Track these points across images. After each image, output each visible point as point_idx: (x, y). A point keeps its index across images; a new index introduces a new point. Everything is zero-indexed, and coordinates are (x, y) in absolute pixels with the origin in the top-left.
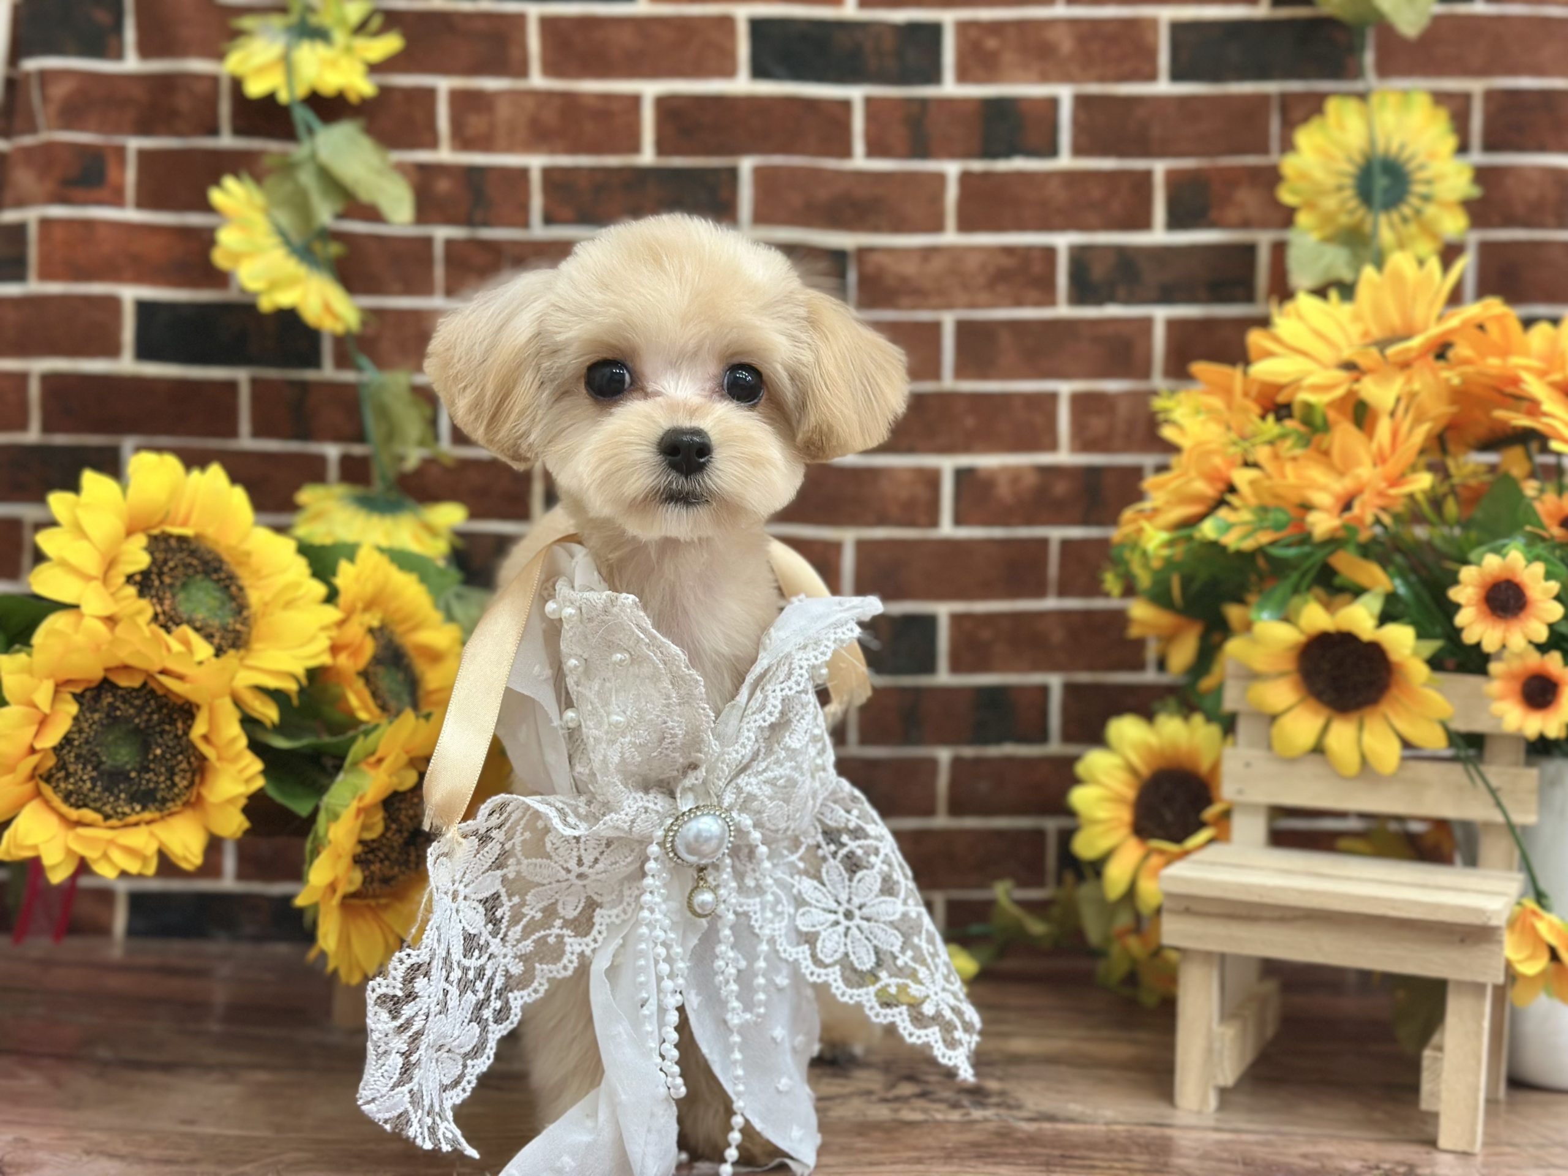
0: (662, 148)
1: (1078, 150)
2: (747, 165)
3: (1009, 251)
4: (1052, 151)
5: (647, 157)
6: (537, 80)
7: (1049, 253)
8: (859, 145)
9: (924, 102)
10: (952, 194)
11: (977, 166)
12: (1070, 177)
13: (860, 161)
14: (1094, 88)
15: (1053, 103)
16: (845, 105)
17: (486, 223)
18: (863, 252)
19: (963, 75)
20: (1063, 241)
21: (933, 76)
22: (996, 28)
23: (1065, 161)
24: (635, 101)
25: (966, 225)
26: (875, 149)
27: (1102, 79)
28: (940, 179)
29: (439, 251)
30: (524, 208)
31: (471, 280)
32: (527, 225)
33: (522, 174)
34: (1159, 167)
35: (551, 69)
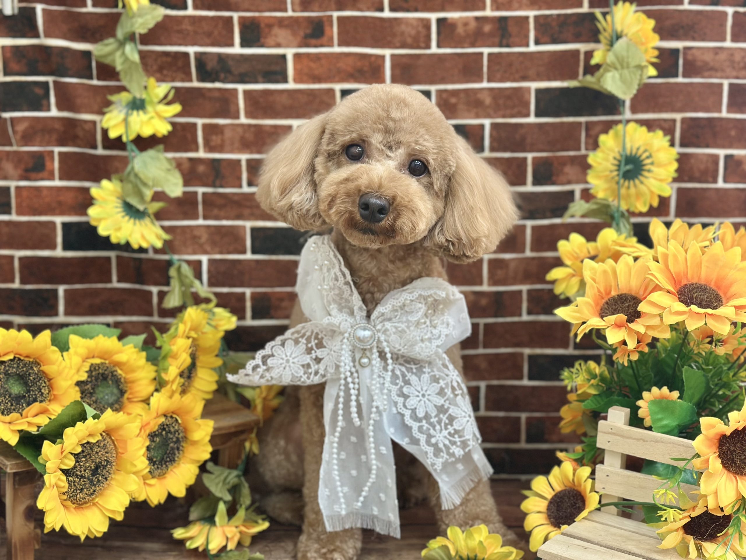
1: (493, 149)
4: (481, 149)
6: (243, 120)
14: (500, 120)
15: (482, 127)
17: (222, 186)
22: (455, 93)
23: (488, 154)
24: (288, 128)
27: (504, 116)
29: (200, 198)
30: (239, 178)
31: (216, 211)
32: (240, 186)
33: (239, 161)
34: (530, 156)
35: (249, 114)
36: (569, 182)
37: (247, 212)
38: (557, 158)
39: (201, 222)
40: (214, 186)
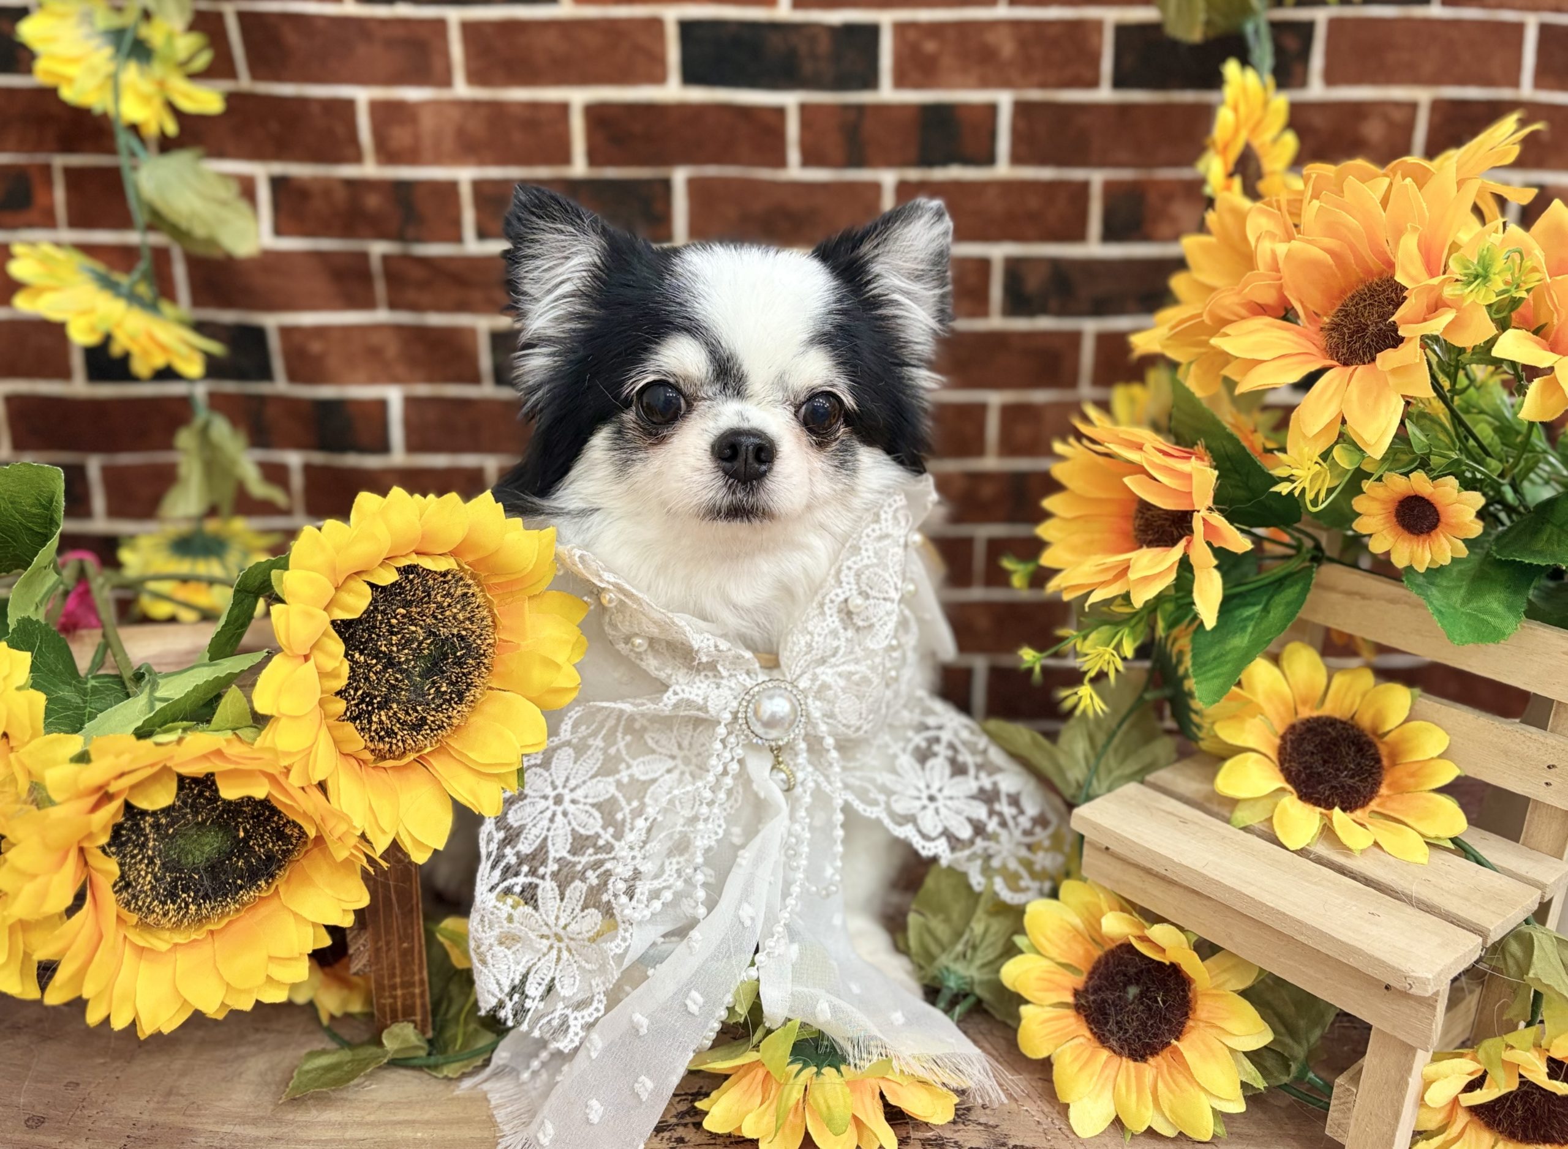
0: (593, 158)
1: (1017, 159)
2: (680, 176)
4: (989, 159)
5: (579, 168)
6: (462, 89)
7: (986, 261)
8: (794, 155)
9: (861, 109)
10: (889, 202)
11: (914, 174)
12: (1007, 187)
13: (795, 171)
14: (1035, 95)
15: (992, 109)
16: (780, 112)
17: (420, 240)
19: (901, 81)
20: (998, 252)
21: (870, 81)
22: (935, 29)
23: (1003, 169)
24: (563, 108)
26: (809, 159)
27: (1043, 85)
28: (876, 187)
29: (377, 266)
30: (456, 223)
31: (411, 295)
32: (458, 239)
33: (452, 185)
34: (1097, 177)
35: (475, 77)
37: (476, 296)
38: (1156, 183)
39: (381, 316)
40: (399, 236)
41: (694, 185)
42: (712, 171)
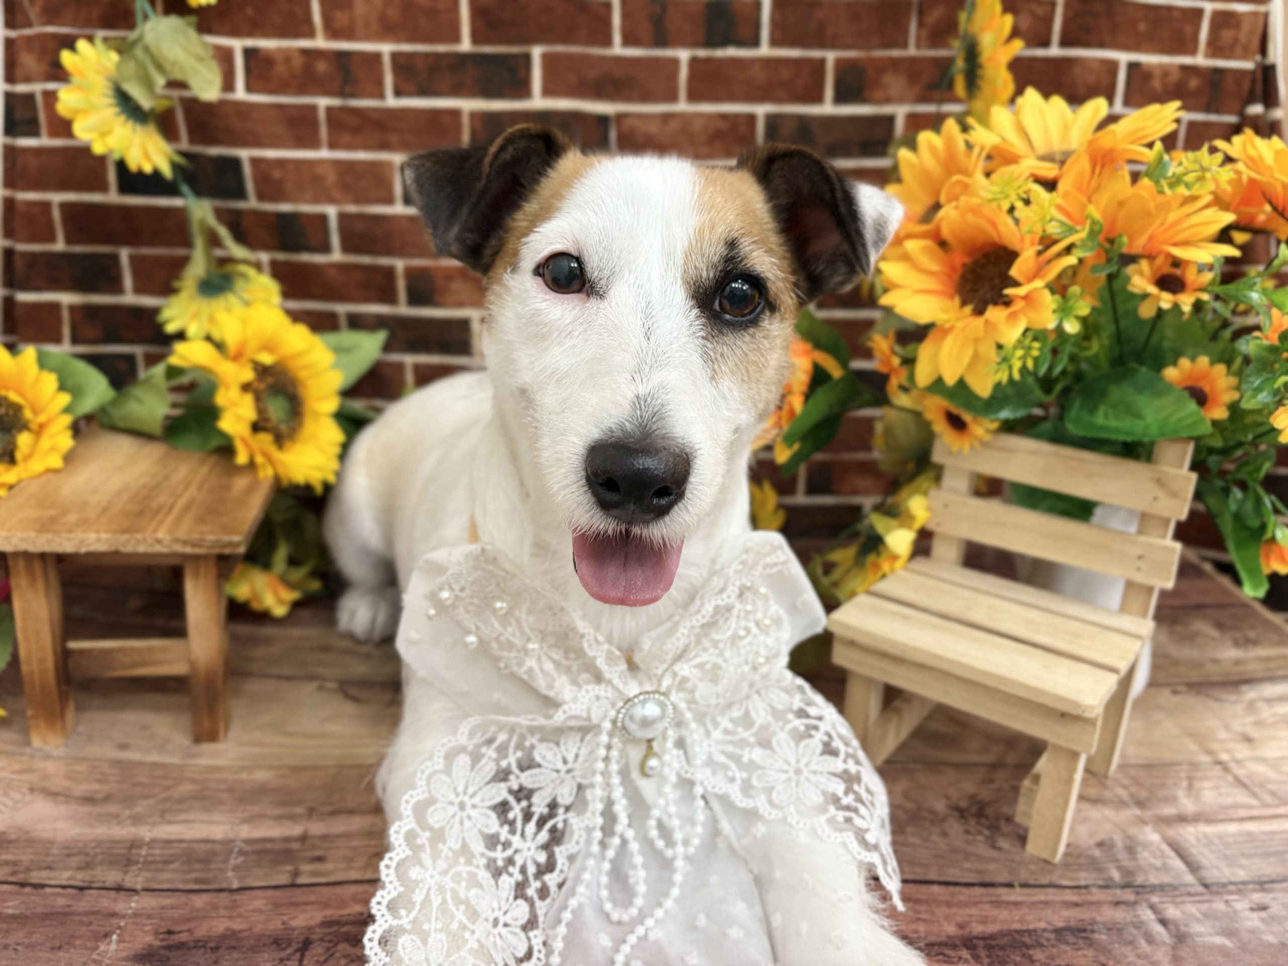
0: (476, 38)
1: (775, 42)
2: (537, 52)
3: (723, 117)
4: (755, 42)
5: (465, 45)
7: (751, 119)
8: (617, 37)
9: (664, 4)
10: (684, 73)
11: (702, 53)
12: (768, 63)
13: (618, 49)
15: (757, 5)
16: (608, 6)
17: (355, 96)
18: (620, 117)
20: (761, 110)
23: (765, 50)
24: (455, 2)
25: (693, 96)
26: (629, 40)
28: (675, 62)
29: (322, 116)
30: (380, 84)
31: (346, 138)
32: (381, 96)
33: (376, 57)
34: (831, 56)
36: (888, 100)
37: (394, 138)
38: (873, 60)
39: (324, 154)
40: (342, 94)
41: (547, 59)
42: (559, 48)
